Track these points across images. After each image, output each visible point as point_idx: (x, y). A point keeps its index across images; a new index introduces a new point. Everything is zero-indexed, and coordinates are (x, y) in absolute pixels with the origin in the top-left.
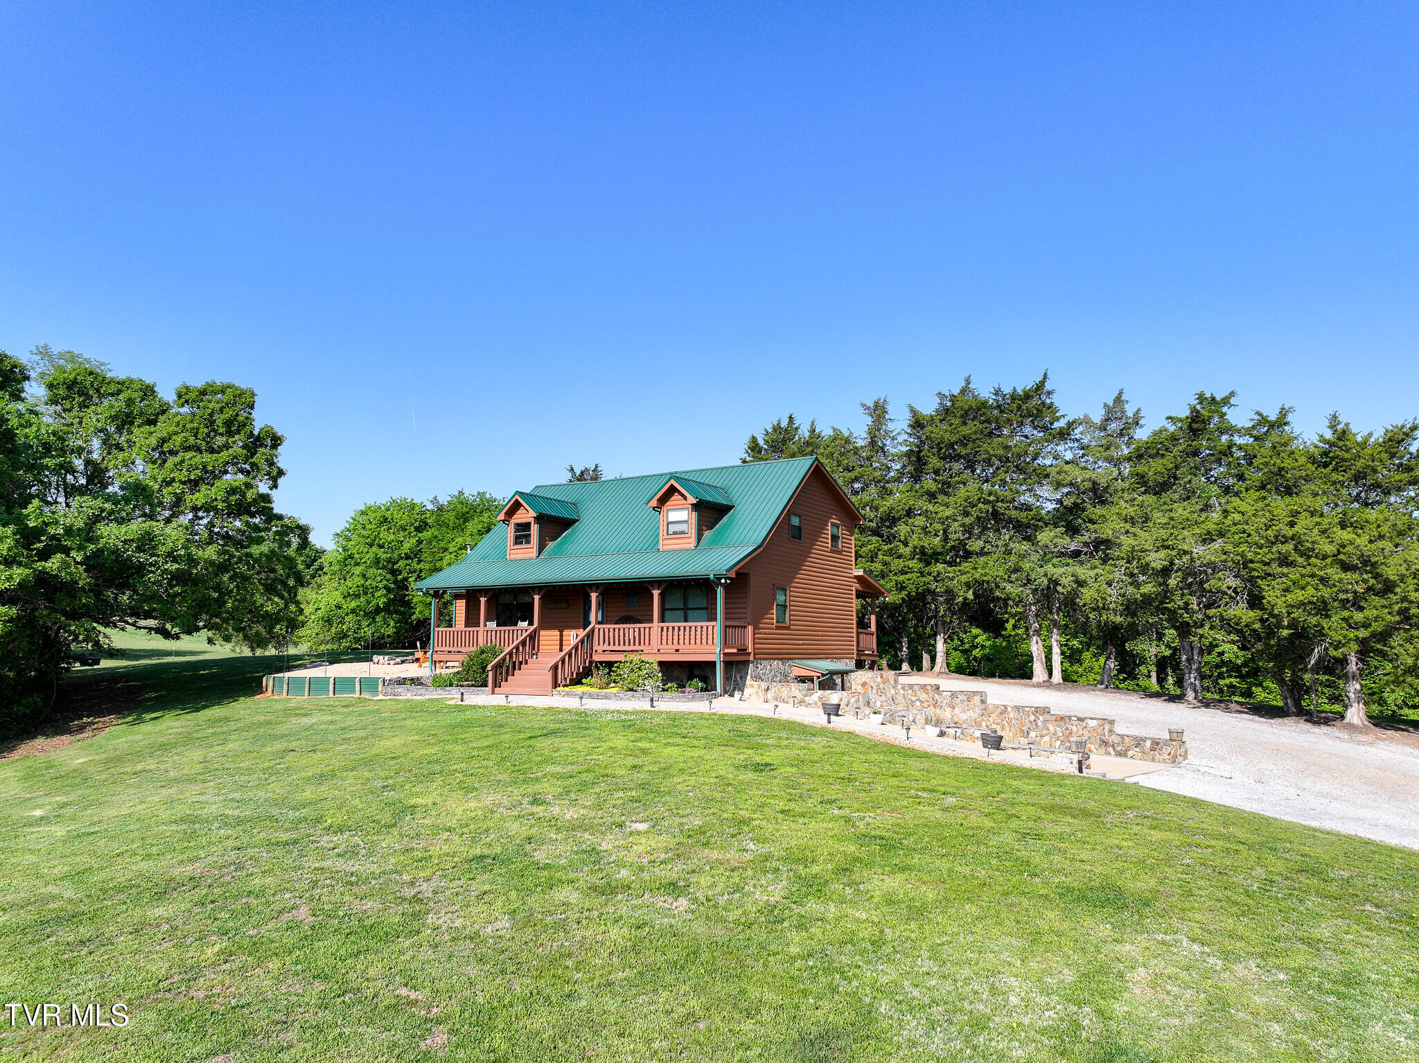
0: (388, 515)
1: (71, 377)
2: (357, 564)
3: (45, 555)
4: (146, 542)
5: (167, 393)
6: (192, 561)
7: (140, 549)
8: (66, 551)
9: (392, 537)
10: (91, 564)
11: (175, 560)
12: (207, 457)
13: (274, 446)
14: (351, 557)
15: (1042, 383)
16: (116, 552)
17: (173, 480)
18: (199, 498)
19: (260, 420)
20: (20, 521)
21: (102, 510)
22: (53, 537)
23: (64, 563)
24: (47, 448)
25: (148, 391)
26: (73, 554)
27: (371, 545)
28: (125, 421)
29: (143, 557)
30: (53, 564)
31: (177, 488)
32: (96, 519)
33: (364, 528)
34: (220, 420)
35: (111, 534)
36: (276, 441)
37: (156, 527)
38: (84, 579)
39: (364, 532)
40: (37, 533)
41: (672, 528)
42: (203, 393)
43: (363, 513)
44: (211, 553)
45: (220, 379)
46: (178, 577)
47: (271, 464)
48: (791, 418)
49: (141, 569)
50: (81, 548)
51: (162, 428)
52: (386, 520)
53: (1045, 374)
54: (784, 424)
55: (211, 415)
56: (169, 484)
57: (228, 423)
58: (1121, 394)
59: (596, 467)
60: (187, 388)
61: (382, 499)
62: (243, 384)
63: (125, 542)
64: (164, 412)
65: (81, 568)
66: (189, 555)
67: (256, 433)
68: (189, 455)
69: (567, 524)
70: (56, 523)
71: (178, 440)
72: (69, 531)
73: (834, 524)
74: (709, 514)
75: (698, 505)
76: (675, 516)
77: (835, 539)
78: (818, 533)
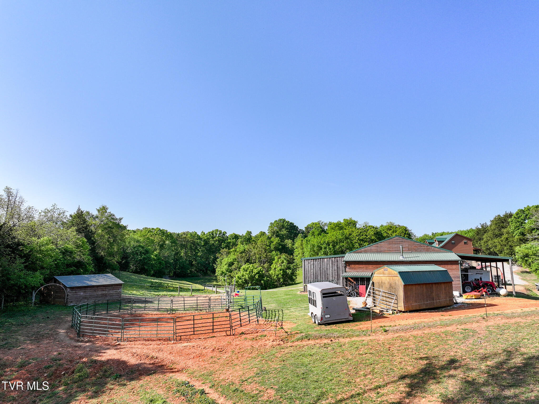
73: (465, 241)
74: (441, 242)
75: (438, 241)
76: (437, 243)
77: (465, 243)
78: (459, 243)
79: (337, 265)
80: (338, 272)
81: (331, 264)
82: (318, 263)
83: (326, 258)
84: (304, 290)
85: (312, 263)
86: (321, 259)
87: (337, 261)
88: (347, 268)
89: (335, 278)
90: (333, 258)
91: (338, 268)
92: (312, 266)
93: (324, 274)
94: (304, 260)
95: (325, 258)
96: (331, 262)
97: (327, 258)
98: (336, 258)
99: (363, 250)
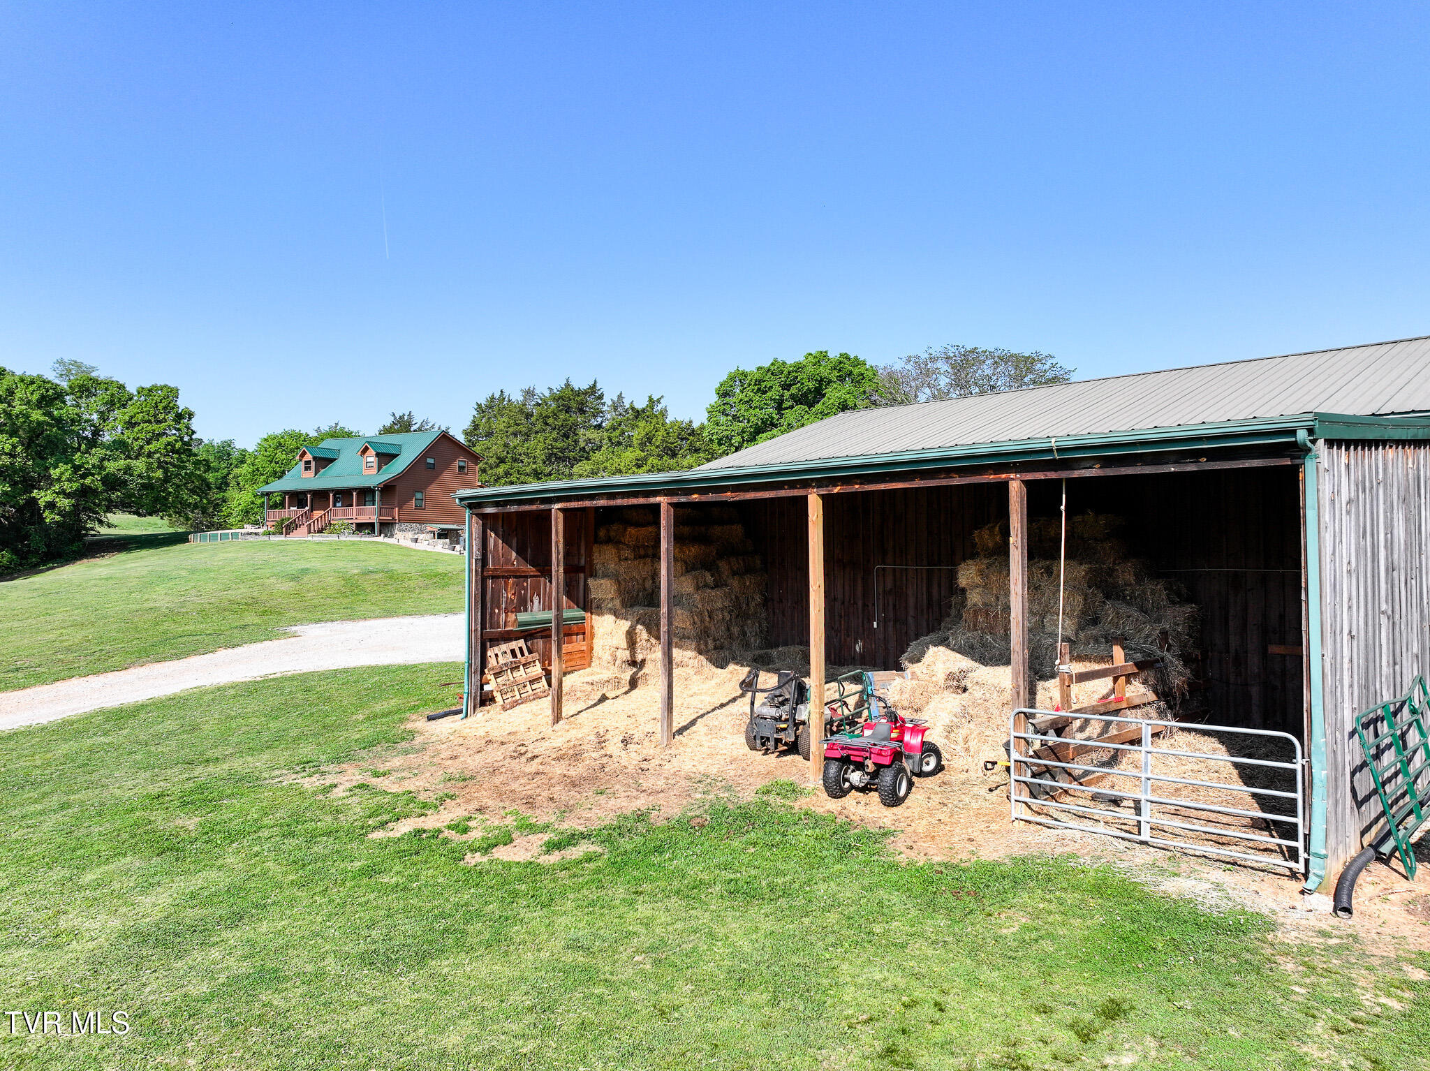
0: (282, 441)
1: (81, 382)
2: (263, 475)
3: (84, 476)
4: (128, 470)
5: (132, 388)
6: (149, 478)
7: (125, 473)
8: (93, 475)
9: (284, 457)
10: (105, 481)
11: (142, 478)
12: (155, 426)
13: (190, 419)
14: (257, 470)
15: (594, 385)
16: (114, 475)
17: (138, 438)
18: (152, 447)
19: (182, 404)
20: (72, 461)
21: (106, 455)
22: (86, 469)
23: (93, 480)
24: (73, 421)
25: (122, 387)
26: (96, 476)
27: (271, 462)
28: (111, 404)
29: (127, 477)
30: (88, 481)
31: (141, 442)
32: (102, 460)
33: (266, 451)
34: (161, 406)
35: (111, 466)
36: (191, 416)
37: (133, 462)
38: (101, 487)
39: (266, 454)
40: (80, 467)
41: (368, 465)
42: (150, 390)
43: (266, 440)
44: (159, 473)
45: (160, 383)
46: (144, 486)
47: (188, 428)
48: (501, 391)
49: (125, 483)
50: (99, 474)
51: (131, 410)
52: (280, 444)
53: (595, 381)
54: (497, 395)
55: (156, 403)
56: (136, 440)
57: (165, 408)
58: (621, 394)
59: (410, 413)
60: (142, 388)
61: (278, 431)
62: (172, 385)
63: (118, 470)
64: (131, 399)
65: (100, 483)
66: (149, 476)
67: (180, 411)
68: (145, 425)
69: (332, 461)
70: (88, 462)
71: (140, 416)
72: (94, 466)
73: (461, 461)
74: (385, 458)
75: (378, 455)
76: (369, 459)
77: (461, 468)
78: (448, 466)
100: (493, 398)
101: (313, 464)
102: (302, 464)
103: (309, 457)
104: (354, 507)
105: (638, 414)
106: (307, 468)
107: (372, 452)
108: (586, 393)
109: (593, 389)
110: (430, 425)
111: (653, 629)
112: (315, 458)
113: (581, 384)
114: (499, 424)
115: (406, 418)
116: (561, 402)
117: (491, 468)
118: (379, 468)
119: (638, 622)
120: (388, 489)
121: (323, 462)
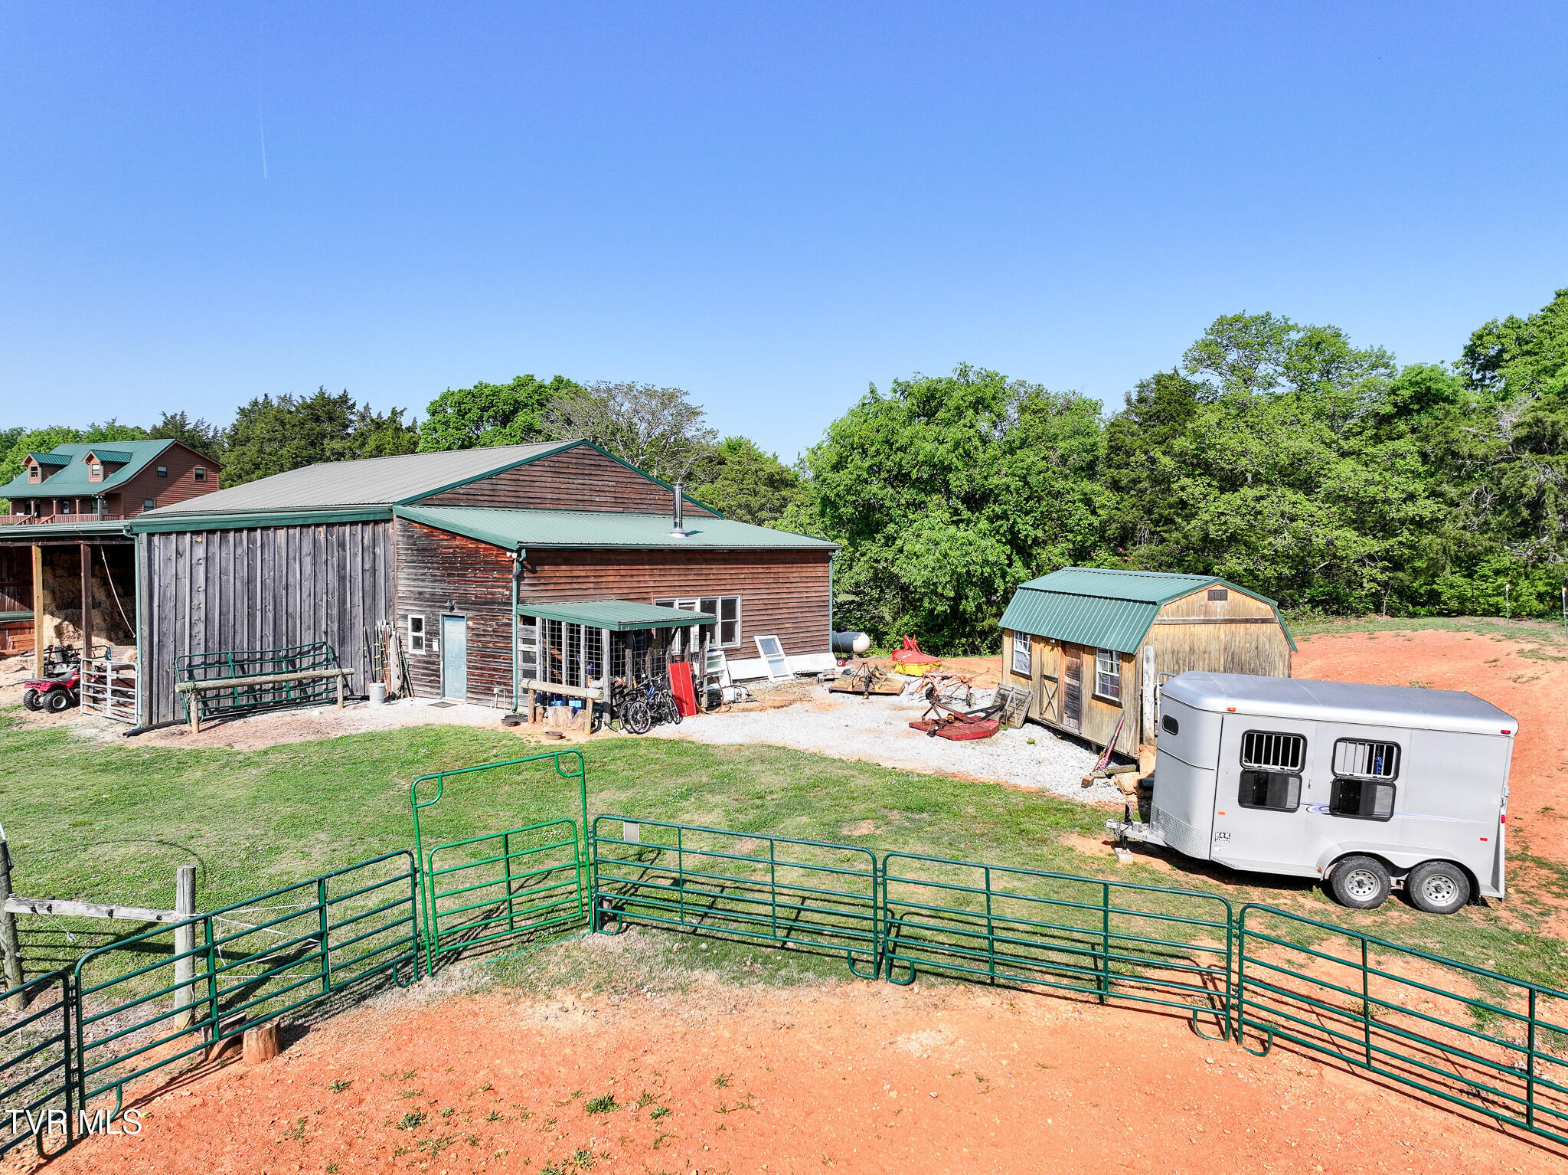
41: (94, 473)
54: (261, 400)
69: (63, 467)
73: (199, 468)
74: (111, 466)
75: (103, 463)
76: (95, 467)
77: (199, 476)
78: (182, 475)
79: (341, 567)
80: (342, 602)
81: (308, 561)
82: (239, 551)
83: (281, 527)
84: (146, 718)
85: (200, 552)
86: (254, 529)
87: (342, 545)
88: (527, 581)
89: (326, 633)
90: (322, 530)
91: (342, 579)
92: (202, 569)
93: (270, 615)
94: (151, 535)
95: (276, 528)
96: (307, 547)
97: (288, 527)
98: (335, 529)
99: (462, 491)
100: (256, 403)
101: (39, 470)
102: (29, 471)
103: (34, 463)
104: (77, 514)
105: (378, 425)
106: (34, 474)
107: (96, 460)
108: (335, 402)
109: (344, 399)
110: (206, 425)
111: (76, 624)
112: (41, 465)
113: (335, 394)
114: (259, 429)
115: (178, 417)
116: (310, 411)
117: (248, 474)
118: (105, 477)
119: (65, 620)
120: (112, 497)
121: (50, 469)
